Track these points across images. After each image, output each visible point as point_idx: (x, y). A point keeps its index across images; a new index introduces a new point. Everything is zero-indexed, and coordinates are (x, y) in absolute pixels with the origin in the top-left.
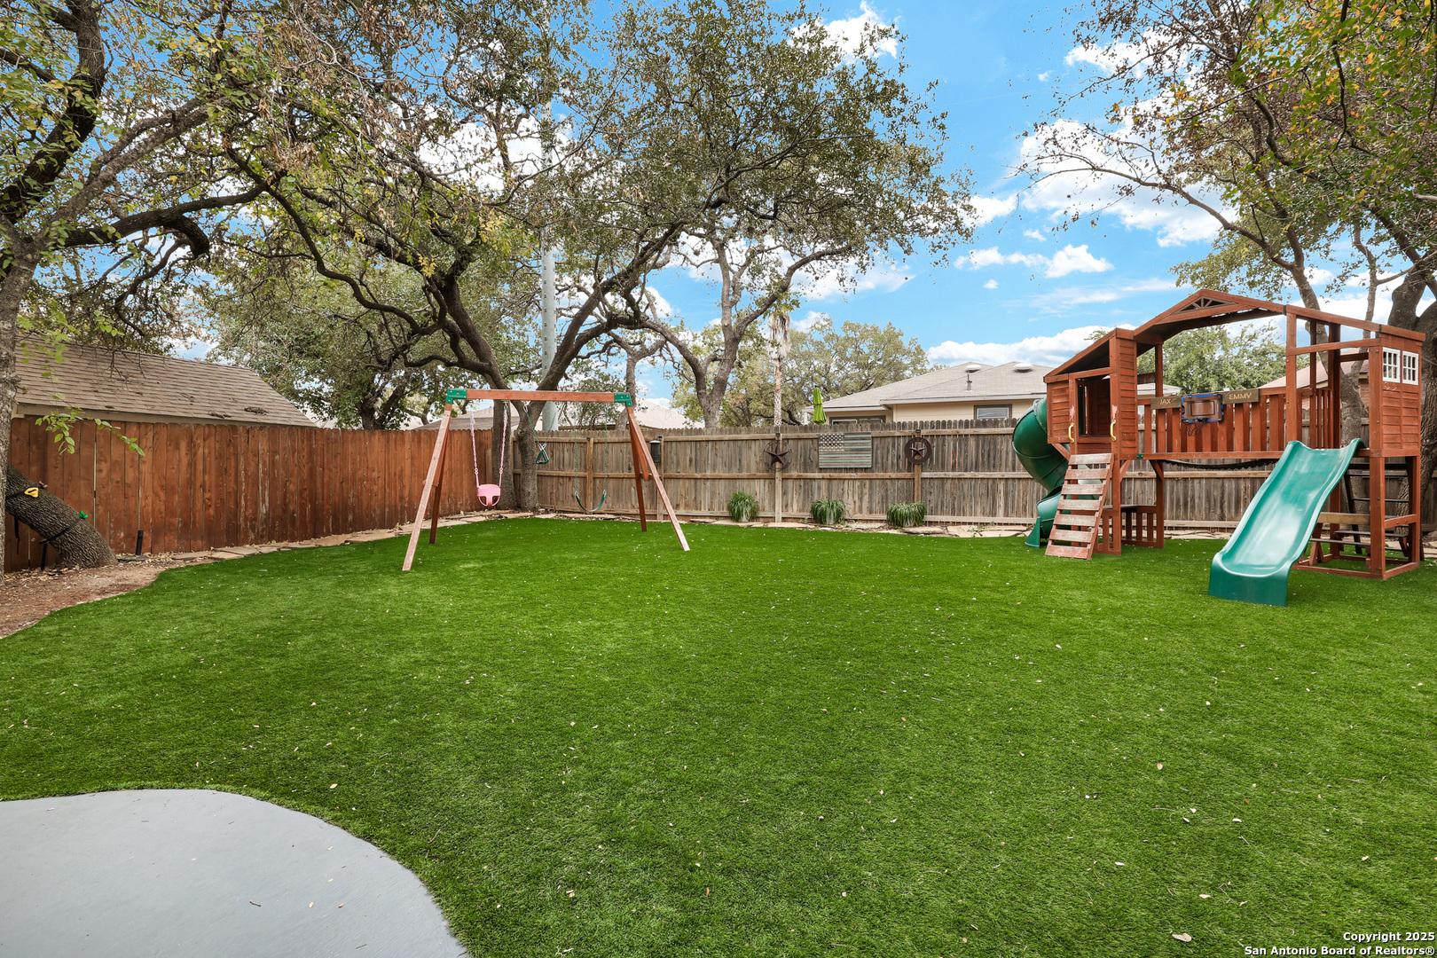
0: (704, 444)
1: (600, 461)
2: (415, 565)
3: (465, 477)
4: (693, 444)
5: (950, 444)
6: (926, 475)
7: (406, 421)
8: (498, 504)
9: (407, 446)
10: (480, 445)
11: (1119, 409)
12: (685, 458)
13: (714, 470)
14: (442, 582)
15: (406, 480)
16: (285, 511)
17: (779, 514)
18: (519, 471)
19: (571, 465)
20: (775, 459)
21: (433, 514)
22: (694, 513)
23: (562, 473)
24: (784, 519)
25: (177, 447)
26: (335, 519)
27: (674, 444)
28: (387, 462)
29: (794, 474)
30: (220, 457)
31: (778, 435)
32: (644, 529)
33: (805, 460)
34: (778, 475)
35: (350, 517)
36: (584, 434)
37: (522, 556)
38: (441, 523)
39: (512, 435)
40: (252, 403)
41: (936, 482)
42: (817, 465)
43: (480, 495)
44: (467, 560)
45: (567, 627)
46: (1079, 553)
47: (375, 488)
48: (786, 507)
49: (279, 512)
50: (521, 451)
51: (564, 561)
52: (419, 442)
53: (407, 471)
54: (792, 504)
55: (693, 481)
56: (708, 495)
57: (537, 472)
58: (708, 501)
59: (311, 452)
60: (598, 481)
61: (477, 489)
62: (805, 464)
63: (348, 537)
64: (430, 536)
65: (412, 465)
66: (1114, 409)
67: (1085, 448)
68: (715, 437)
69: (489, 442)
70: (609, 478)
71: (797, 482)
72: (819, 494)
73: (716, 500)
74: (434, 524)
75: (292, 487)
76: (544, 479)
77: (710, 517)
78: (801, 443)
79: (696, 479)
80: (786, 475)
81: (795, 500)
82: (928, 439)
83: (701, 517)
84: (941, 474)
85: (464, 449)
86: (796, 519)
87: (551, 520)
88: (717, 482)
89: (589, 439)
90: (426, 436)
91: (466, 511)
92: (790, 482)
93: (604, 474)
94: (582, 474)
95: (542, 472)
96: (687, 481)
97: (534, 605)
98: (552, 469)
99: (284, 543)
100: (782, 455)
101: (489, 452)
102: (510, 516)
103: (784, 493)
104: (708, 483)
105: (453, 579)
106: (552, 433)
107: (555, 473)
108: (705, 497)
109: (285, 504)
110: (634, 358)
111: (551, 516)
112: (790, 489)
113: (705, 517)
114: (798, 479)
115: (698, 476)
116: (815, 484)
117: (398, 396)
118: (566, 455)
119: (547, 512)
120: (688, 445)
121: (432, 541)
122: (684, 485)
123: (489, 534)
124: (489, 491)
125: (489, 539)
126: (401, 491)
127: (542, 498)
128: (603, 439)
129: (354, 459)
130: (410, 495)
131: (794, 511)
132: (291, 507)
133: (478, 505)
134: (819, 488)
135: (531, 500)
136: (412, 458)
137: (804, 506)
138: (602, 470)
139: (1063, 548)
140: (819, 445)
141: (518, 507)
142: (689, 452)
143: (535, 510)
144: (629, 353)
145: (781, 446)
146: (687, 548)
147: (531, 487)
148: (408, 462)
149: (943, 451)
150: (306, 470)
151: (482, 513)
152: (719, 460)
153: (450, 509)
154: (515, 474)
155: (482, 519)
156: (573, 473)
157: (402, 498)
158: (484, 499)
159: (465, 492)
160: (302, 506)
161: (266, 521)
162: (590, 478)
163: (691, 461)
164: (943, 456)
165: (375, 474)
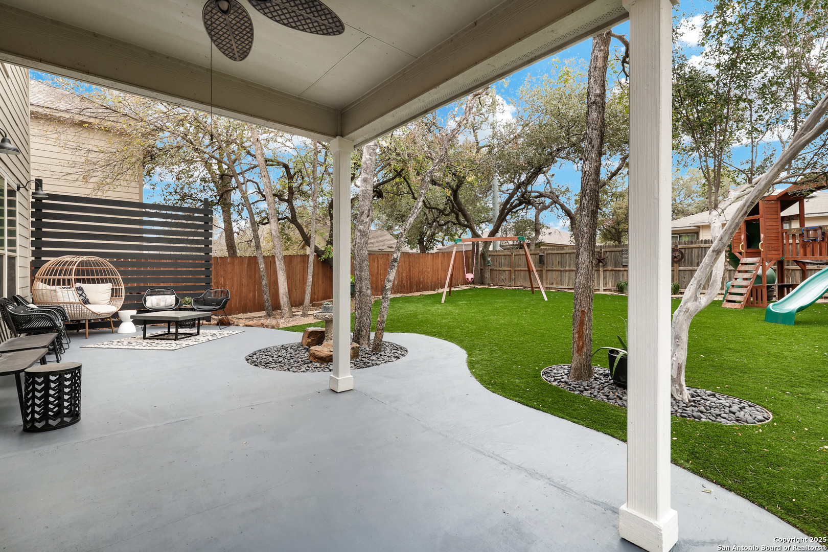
0: (565, 254)
1: (517, 263)
2: (445, 302)
3: (461, 270)
4: (560, 255)
5: (695, 252)
6: (681, 268)
7: (436, 246)
8: (473, 282)
9: (440, 259)
10: (467, 257)
11: (765, 235)
12: (556, 262)
13: (570, 267)
14: (454, 306)
15: (439, 272)
16: (402, 283)
17: (602, 287)
18: (482, 268)
19: (504, 265)
20: (600, 261)
21: (450, 286)
22: (560, 287)
23: (501, 269)
24: (604, 290)
25: (374, 262)
26: (417, 287)
27: (551, 255)
28: (433, 265)
29: (610, 268)
30: (385, 264)
31: (601, 250)
32: (533, 293)
33: (615, 261)
34: (601, 269)
35: (421, 286)
36: (510, 251)
37: (481, 300)
38: (453, 289)
39: (480, 253)
40: (389, 244)
41: (687, 272)
42: (622, 264)
43: (467, 277)
44: (462, 301)
45: (491, 317)
46: (737, 306)
47: (429, 275)
48: (605, 284)
49: (400, 283)
50: (483, 259)
51: (495, 302)
52: (444, 257)
53: (440, 269)
54: (609, 283)
55: (559, 272)
56: (567, 278)
57: (490, 268)
58: (567, 281)
59: (410, 262)
60: (516, 272)
61: (465, 275)
62: (615, 263)
63: (421, 293)
64: (449, 293)
65: (442, 266)
66: (762, 236)
67: (749, 255)
68: (570, 251)
69: (471, 256)
70: (521, 271)
71: (612, 272)
72: (623, 278)
73: (571, 281)
74: (450, 289)
75: (404, 275)
76: (493, 271)
77: (568, 289)
78: (613, 253)
79: (561, 271)
80: (606, 269)
81: (610, 281)
82: (683, 251)
83: (564, 289)
84: (690, 268)
85: (460, 259)
86: (610, 290)
87: (495, 289)
88: (571, 272)
89: (512, 253)
90: (446, 254)
91: (461, 285)
92: (608, 273)
93: (519, 269)
94: (509, 269)
95: (492, 268)
96: (557, 272)
97: (482, 313)
98: (496, 267)
99: (402, 294)
100: (603, 259)
101: (471, 260)
102: (478, 287)
103: (605, 278)
104: (567, 273)
105: (458, 305)
106: (497, 251)
107: (498, 268)
108: (566, 280)
109: (402, 281)
110: (539, 211)
111: (496, 287)
112: (608, 276)
113: (565, 289)
114: (612, 271)
115: (562, 269)
116: (621, 273)
117: (433, 234)
118: (503, 260)
119: (494, 286)
120: (557, 255)
121: (450, 295)
122: (555, 274)
123: (470, 293)
124: (470, 276)
125: (470, 295)
126: (438, 276)
127: (492, 279)
128: (518, 253)
129: (422, 264)
130: (441, 278)
131: (610, 286)
132: (404, 282)
133: (466, 282)
134: (623, 275)
135: (488, 280)
136: (442, 263)
137: (615, 284)
138: (518, 267)
139: (730, 304)
140: (622, 254)
141: (482, 283)
142: (557, 259)
143: (489, 285)
144: (536, 209)
145: (603, 255)
146: (546, 299)
147: (487, 275)
148: (440, 265)
149: (691, 256)
150: (408, 269)
151: (467, 285)
152: (572, 262)
153: (455, 284)
154: (481, 269)
155: (468, 288)
156: (506, 269)
157: (438, 279)
158: (468, 279)
159: (461, 277)
160: (407, 281)
161: (397, 286)
162: (513, 271)
163: (559, 263)
164: (692, 258)
165: (429, 270)
